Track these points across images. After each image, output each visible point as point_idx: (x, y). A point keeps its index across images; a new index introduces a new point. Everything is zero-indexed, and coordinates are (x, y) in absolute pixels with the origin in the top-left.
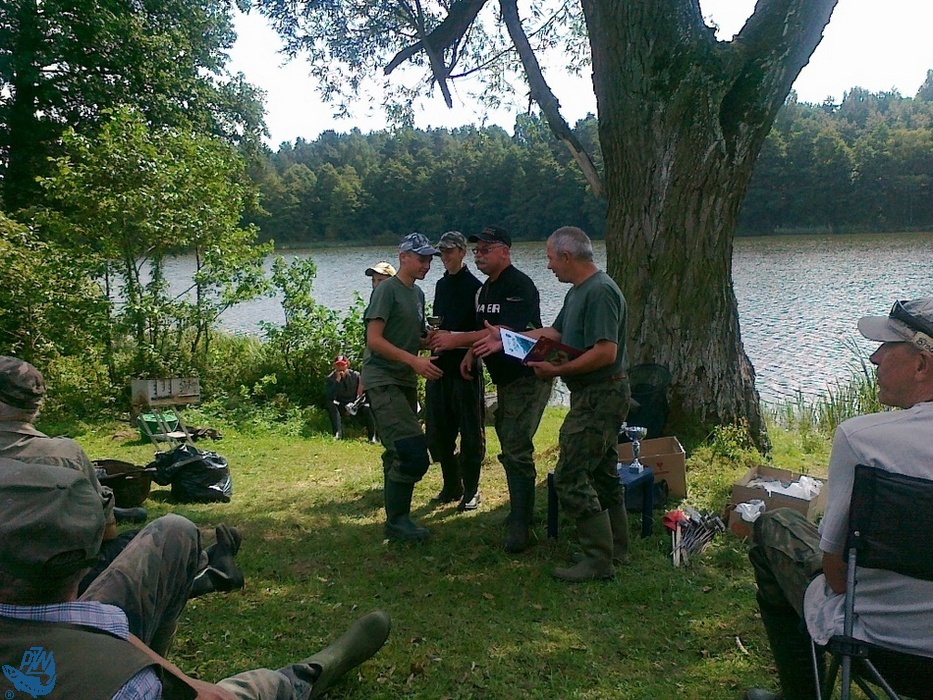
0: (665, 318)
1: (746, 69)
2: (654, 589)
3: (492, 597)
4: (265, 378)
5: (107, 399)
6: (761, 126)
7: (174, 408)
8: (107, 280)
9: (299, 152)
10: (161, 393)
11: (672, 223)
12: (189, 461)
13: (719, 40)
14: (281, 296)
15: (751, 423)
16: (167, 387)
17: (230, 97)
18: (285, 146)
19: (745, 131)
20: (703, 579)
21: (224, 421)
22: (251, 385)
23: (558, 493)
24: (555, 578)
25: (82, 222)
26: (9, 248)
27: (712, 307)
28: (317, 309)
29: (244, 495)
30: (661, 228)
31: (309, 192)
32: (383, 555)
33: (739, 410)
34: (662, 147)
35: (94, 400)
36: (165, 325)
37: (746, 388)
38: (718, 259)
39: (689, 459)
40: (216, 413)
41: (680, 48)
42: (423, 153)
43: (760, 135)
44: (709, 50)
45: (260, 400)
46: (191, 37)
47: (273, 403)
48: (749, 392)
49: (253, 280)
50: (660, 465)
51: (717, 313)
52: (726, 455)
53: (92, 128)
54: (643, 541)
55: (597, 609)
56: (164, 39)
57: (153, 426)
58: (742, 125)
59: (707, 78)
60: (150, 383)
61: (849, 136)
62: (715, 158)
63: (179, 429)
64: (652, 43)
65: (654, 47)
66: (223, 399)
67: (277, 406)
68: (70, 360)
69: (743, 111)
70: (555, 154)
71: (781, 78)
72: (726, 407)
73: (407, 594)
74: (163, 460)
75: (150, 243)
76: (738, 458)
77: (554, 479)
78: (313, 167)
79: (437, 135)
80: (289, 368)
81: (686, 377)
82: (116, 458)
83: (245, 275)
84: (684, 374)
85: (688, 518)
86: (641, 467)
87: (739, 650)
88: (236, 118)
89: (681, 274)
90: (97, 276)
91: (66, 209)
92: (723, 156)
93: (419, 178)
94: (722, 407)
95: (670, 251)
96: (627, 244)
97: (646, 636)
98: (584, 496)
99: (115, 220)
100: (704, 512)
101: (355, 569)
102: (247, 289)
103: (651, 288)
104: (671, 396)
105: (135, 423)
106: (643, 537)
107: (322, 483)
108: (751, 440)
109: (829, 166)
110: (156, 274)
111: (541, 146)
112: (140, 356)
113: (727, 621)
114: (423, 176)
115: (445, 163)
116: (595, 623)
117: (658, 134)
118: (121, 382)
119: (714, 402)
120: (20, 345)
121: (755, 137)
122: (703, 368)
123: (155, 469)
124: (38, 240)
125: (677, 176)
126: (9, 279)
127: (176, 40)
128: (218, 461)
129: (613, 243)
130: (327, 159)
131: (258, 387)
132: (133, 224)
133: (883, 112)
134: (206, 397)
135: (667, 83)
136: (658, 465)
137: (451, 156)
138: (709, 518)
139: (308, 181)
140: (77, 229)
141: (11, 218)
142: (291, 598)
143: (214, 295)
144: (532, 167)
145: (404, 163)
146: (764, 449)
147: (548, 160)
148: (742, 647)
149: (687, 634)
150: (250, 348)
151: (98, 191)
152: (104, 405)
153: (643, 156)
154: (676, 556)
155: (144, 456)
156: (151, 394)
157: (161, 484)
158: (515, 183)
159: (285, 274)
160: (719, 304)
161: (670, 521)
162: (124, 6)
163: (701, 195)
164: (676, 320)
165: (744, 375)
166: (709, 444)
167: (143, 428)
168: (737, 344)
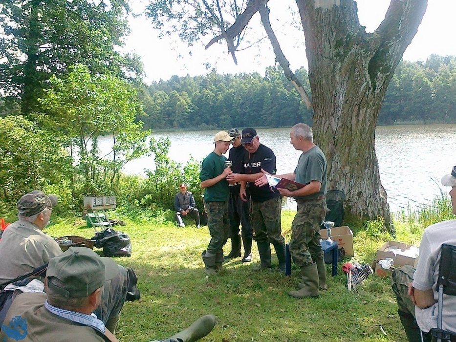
0: (342, 168)
1: (381, 47)
2: (339, 302)
3: (260, 305)
4: (147, 196)
5: (71, 206)
6: (388, 74)
7: (104, 211)
8: (71, 148)
9: (161, 86)
10: (98, 203)
11: (345, 121)
12: (111, 237)
13: (367, 32)
14: (154, 156)
15: (386, 220)
16: (100, 200)
17: (128, 59)
18: (154, 83)
19: (381, 76)
20: (363, 297)
21: (126, 217)
22: (140, 200)
23: (291, 254)
24: (290, 296)
25: (60, 120)
26: (24, 133)
27: (365, 163)
28: (171, 162)
29: (138, 252)
30: (340, 124)
31: (165, 104)
32: (206, 284)
33: (379, 213)
34: (340, 84)
35: (65, 206)
36: (98, 170)
37: (383, 202)
38: (368, 139)
39: (355, 237)
40: (122, 213)
41: (348, 36)
42: (221, 85)
43: (388, 78)
44: (363, 37)
45: (144, 207)
46: (110, 31)
47: (150, 208)
48: (384, 204)
49: (141, 148)
50: (340, 240)
51: (368, 166)
52: (373, 236)
53: (64, 75)
54: (333, 278)
55: (311, 312)
56: (98, 32)
57: (93, 219)
58: (379, 73)
59: (362, 51)
60: (93, 199)
61: (430, 76)
62: (366, 90)
63: (106, 220)
64: (334, 34)
65: (336, 36)
66: (127, 206)
67: (152, 209)
68: (53, 187)
69: (380, 66)
70: (285, 85)
71: (398, 51)
72: (373, 212)
73: (218, 303)
74: (99, 236)
75: (92, 131)
76: (379, 237)
77: (289, 247)
78: (167, 92)
79: (228, 77)
80: (157, 191)
81: (353, 196)
82: (75, 235)
83: (136, 146)
84: (352, 195)
85: (355, 267)
86: (332, 242)
87: (382, 333)
88: (132, 70)
89: (350, 146)
90: (67, 146)
91: (52, 114)
92: (370, 88)
93: (218, 98)
94: (371, 212)
95: (345, 135)
96: (323, 131)
97: (336, 326)
98: (304, 256)
99: (75, 119)
100: (363, 264)
101: (193, 291)
102: (138, 153)
103: (335, 153)
104: (345, 206)
105: (84, 217)
106: (333, 276)
107: (175, 248)
108: (385, 228)
109: (420, 91)
110: (95, 146)
111: (278, 82)
112: (87, 186)
113: (376, 318)
114: (220, 97)
115: (231, 91)
116: (311, 319)
117: (338, 78)
118: (78, 197)
119: (367, 209)
120: (29, 180)
121: (385, 79)
122: (361, 192)
123: (95, 240)
124: (38, 129)
125: (347, 99)
126: (25, 148)
127: (104, 33)
128: (124, 237)
129: (316, 131)
130: (174, 88)
131: (143, 201)
132: (84, 121)
133: (447, 65)
134: (118, 205)
135: (342, 53)
136: (339, 240)
137: (234, 87)
138: (365, 267)
139: (165, 99)
140: (57, 124)
141: (26, 119)
142: (163, 305)
143: (122, 155)
144: (273, 92)
145: (211, 90)
146: (392, 233)
147: (281, 89)
148: (383, 332)
149: (356, 325)
150: (139, 181)
151: (68, 105)
152: (69, 209)
153: (331, 88)
154: (350, 286)
155: (89, 234)
156: (93, 204)
157: (98, 248)
158: (266, 100)
159: (155, 145)
160: (369, 161)
161: (346, 268)
162: (78, 16)
163: (359, 108)
164: (348, 169)
165: (381, 196)
166: (364, 230)
167: (88, 220)
168: (378, 180)
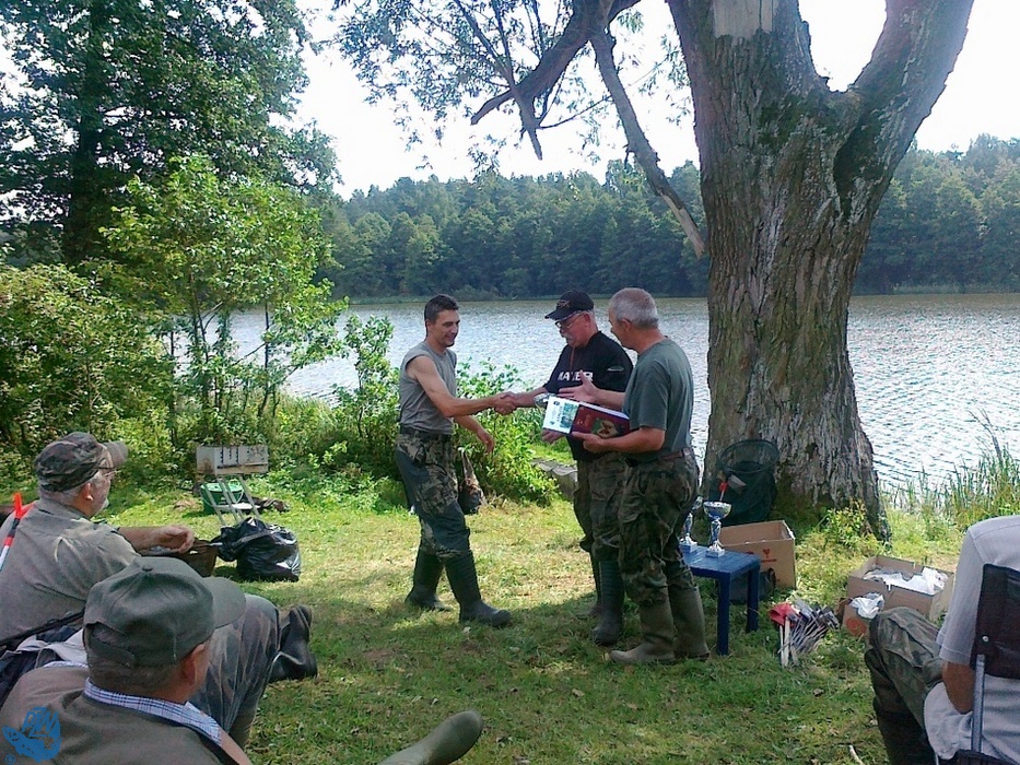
0: (773, 389)
1: (862, 123)
2: (759, 690)
3: (582, 694)
4: (335, 446)
5: (169, 466)
6: (879, 181)
7: (241, 478)
8: (172, 339)
9: (373, 201)
10: (227, 461)
11: (781, 285)
12: (256, 536)
13: (832, 89)
14: (354, 357)
15: (869, 508)
16: (234, 455)
17: (302, 144)
18: (358, 195)
19: (861, 187)
20: (814, 680)
21: (291, 492)
22: (320, 455)
25: (148, 277)
26: (69, 304)
27: (825, 376)
28: (392, 372)
29: (313, 573)
30: (770, 292)
31: (382, 242)
32: (464, 644)
33: (855, 492)
34: (770, 204)
35: (155, 466)
36: (230, 388)
37: (863, 467)
38: (832, 325)
39: (799, 546)
40: (282, 482)
41: (791, 97)
42: (507, 201)
43: (879, 191)
44: (822, 100)
45: (330, 470)
46: (262, 82)
47: (344, 474)
48: (867, 473)
49: (326, 341)
50: (766, 552)
51: (831, 385)
52: (840, 543)
53: (159, 176)
54: (747, 636)
55: (697, 711)
56: (234, 84)
57: (218, 495)
58: (858, 180)
59: (819, 131)
60: (217, 451)
61: (976, 187)
62: (828, 217)
63: (245, 499)
64: (759, 92)
65: (761, 97)
66: (292, 468)
67: (348, 476)
68: (129, 422)
69: (859, 165)
70: (650, 203)
71: (900, 130)
72: (841, 490)
73: (490, 688)
74: (229, 535)
75: (219, 300)
76: (854, 545)
78: (387, 216)
79: (522, 183)
80: (361, 436)
81: (796, 455)
83: (316, 334)
84: (793, 451)
85: (798, 611)
87: (853, 760)
88: (308, 166)
89: (791, 342)
90: (163, 334)
91: (131, 262)
92: (837, 213)
93: (500, 229)
94: (837, 488)
95: (779, 316)
96: (732, 308)
97: (750, 742)
99: (181, 274)
100: (817, 606)
101: (434, 659)
102: (319, 350)
103: (757, 357)
104: (779, 476)
105: (197, 492)
106: (748, 631)
107: (398, 563)
108: (869, 526)
109: (954, 218)
110: (224, 333)
111: (635, 195)
112: (205, 421)
113: (839, 728)
114: (506, 227)
115: (529, 214)
116: (695, 727)
117: (765, 190)
118: (184, 446)
119: (827, 483)
120: (77, 406)
121: (872, 193)
122: (815, 445)
123: (221, 544)
124: (99, 295)
125: (786, 236)
126: (68, 336)
127: (247, 86)
128: (285, 536)
129: (716, 306)
130: (403, 208)
131: (328, 456)
132: (202, 279)
133: (1014, 160)
134: (273, 466)
135: (776, 135)
136: (764, 551)
137: (536, 205)
138: (821, 613)
139: (382, 232)
140: (142, 283)
141: (72, 272)
142: (367, 690)
143: (283, 355)
144: (623, 218)
145: (486, 212)
146: (883, 537)
147: (642, 211)
148: (856, 757)
149: (796, 741)
150: (320, 413)
151: (166, 244)
152: (164, 472)
153: (750, 213)
154: (785, 655)
155: (207, 529)
156: (217, 462)
157: (226, 560)
158: (606, 234)
159: (359, 333)
160: (833, 375)
161: (778, 614)
162: (192, 48)
163: (813, 256)
164: (785, 392)
165: (861, 454)
166: (821, 530)
167: (206, 497)
168: (852, 418)
